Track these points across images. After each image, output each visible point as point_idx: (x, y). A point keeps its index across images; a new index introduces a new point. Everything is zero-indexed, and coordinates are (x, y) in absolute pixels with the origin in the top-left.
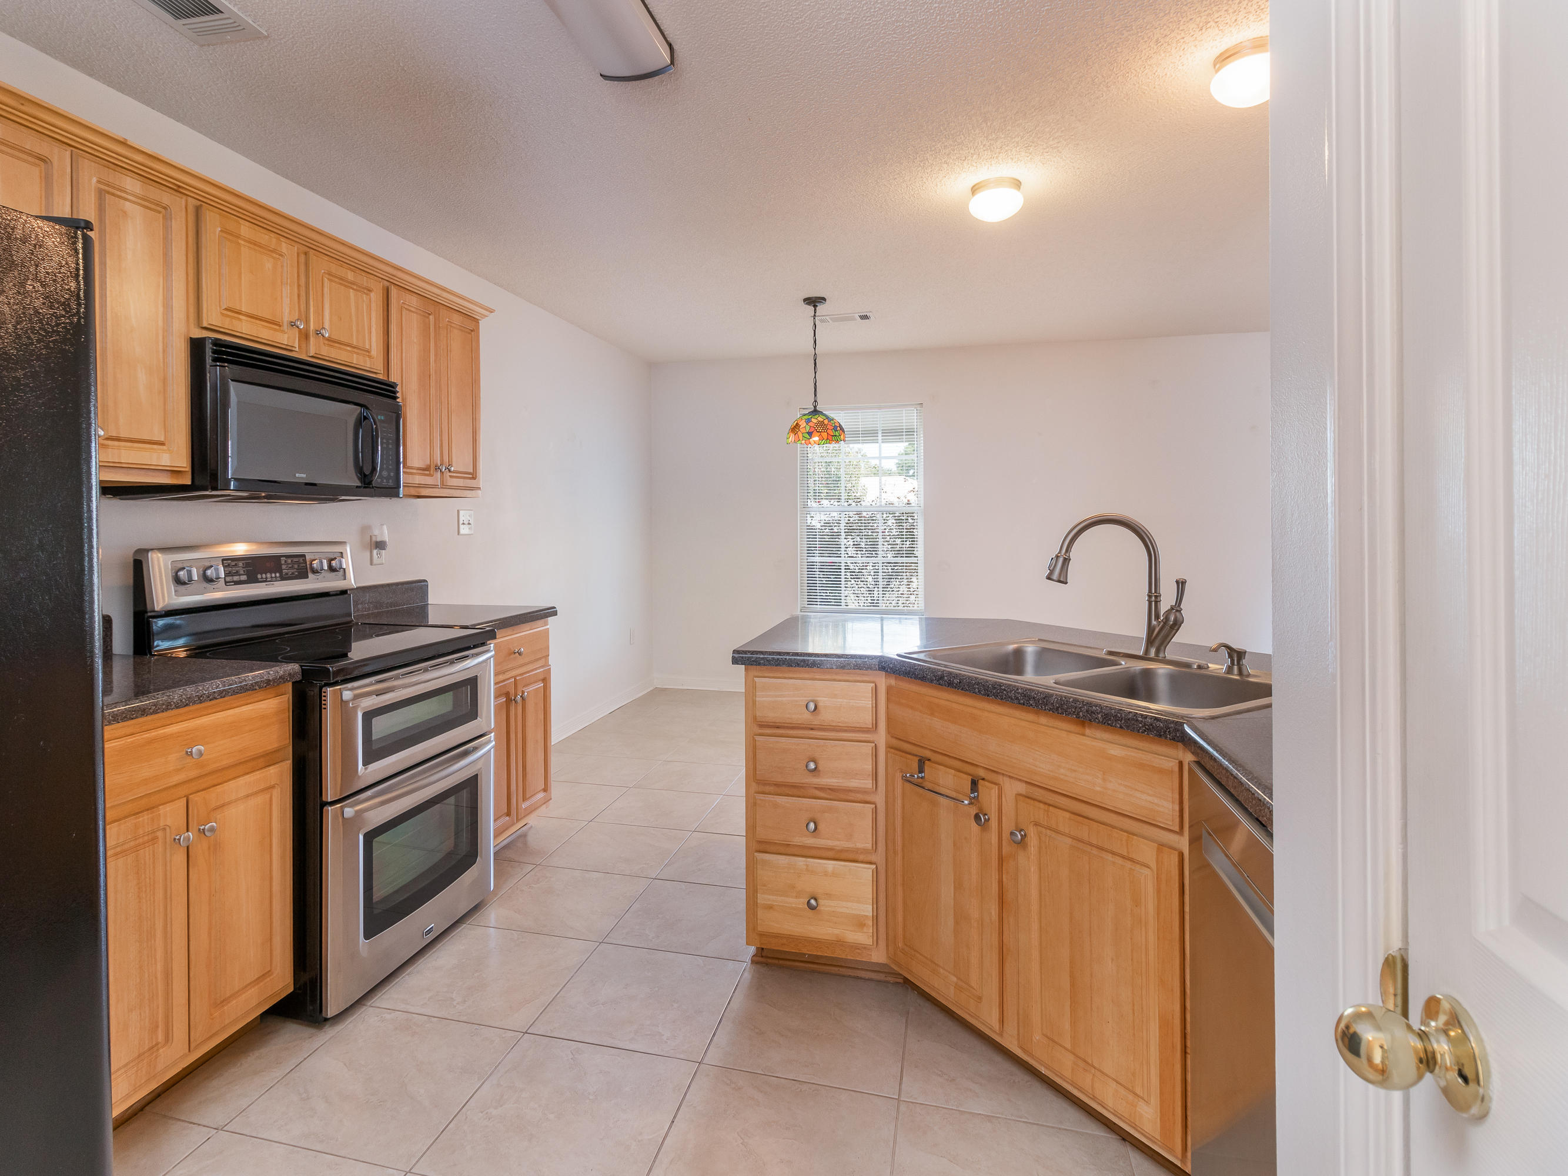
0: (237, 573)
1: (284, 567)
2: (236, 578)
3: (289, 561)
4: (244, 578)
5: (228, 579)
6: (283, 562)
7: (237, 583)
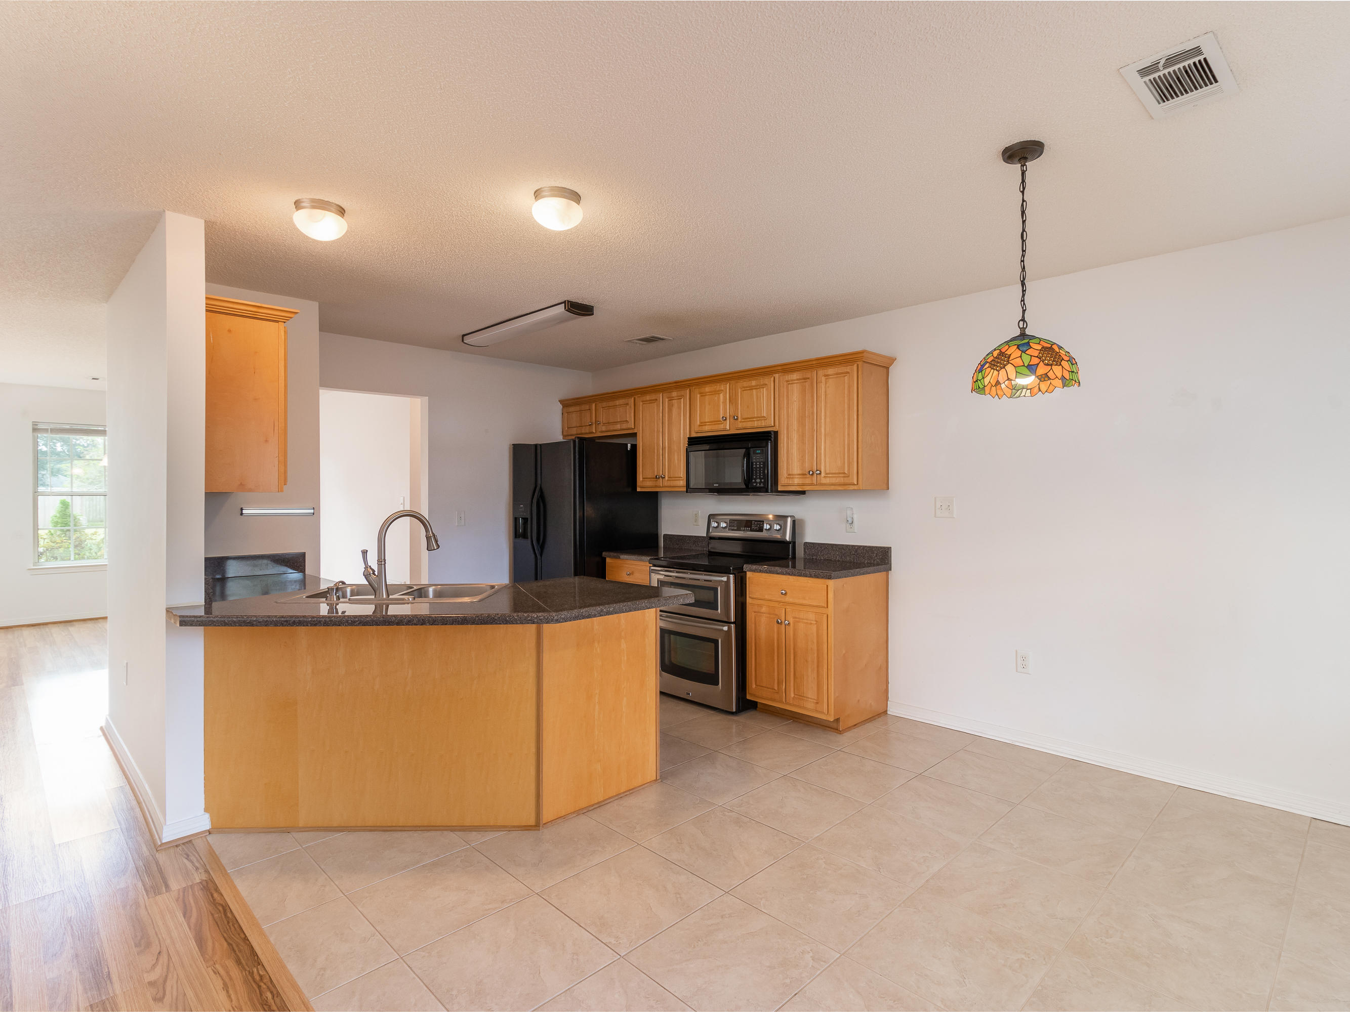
0: (734, 526)
1: (753, 525)
2: (733, 528)
3: (756, 523)
4: (735, 528)
5: (730, 528)
6: (753, 523)
7: (733, 530)
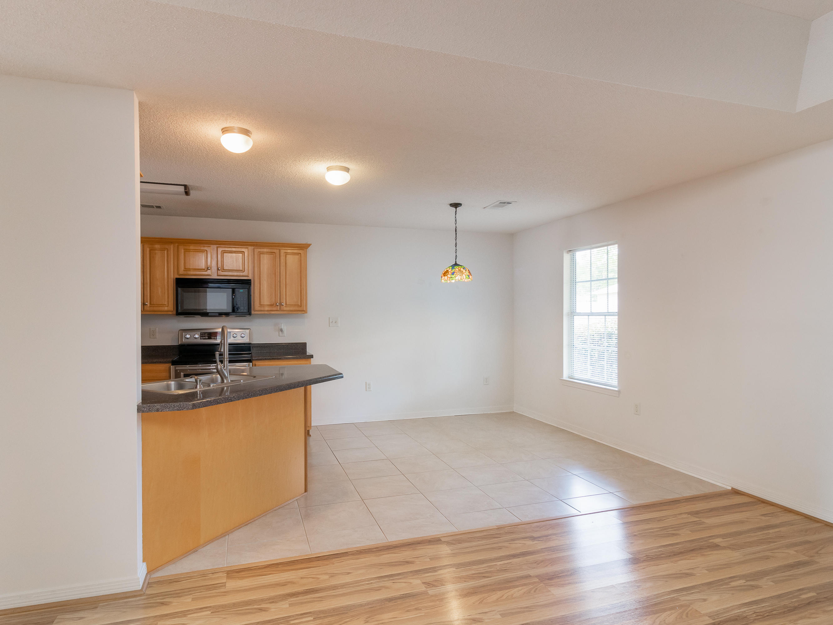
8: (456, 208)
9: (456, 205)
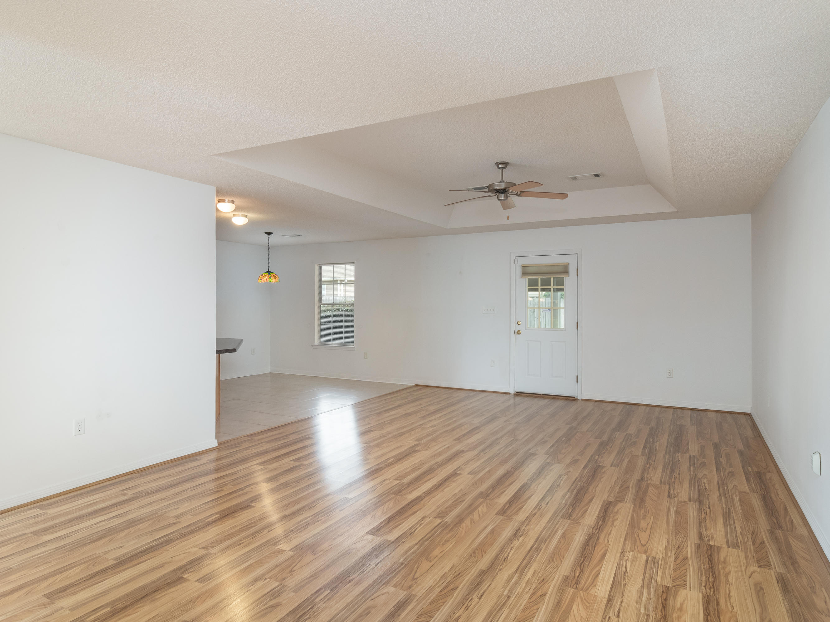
8: (269, 235)
9: (269, 234)
